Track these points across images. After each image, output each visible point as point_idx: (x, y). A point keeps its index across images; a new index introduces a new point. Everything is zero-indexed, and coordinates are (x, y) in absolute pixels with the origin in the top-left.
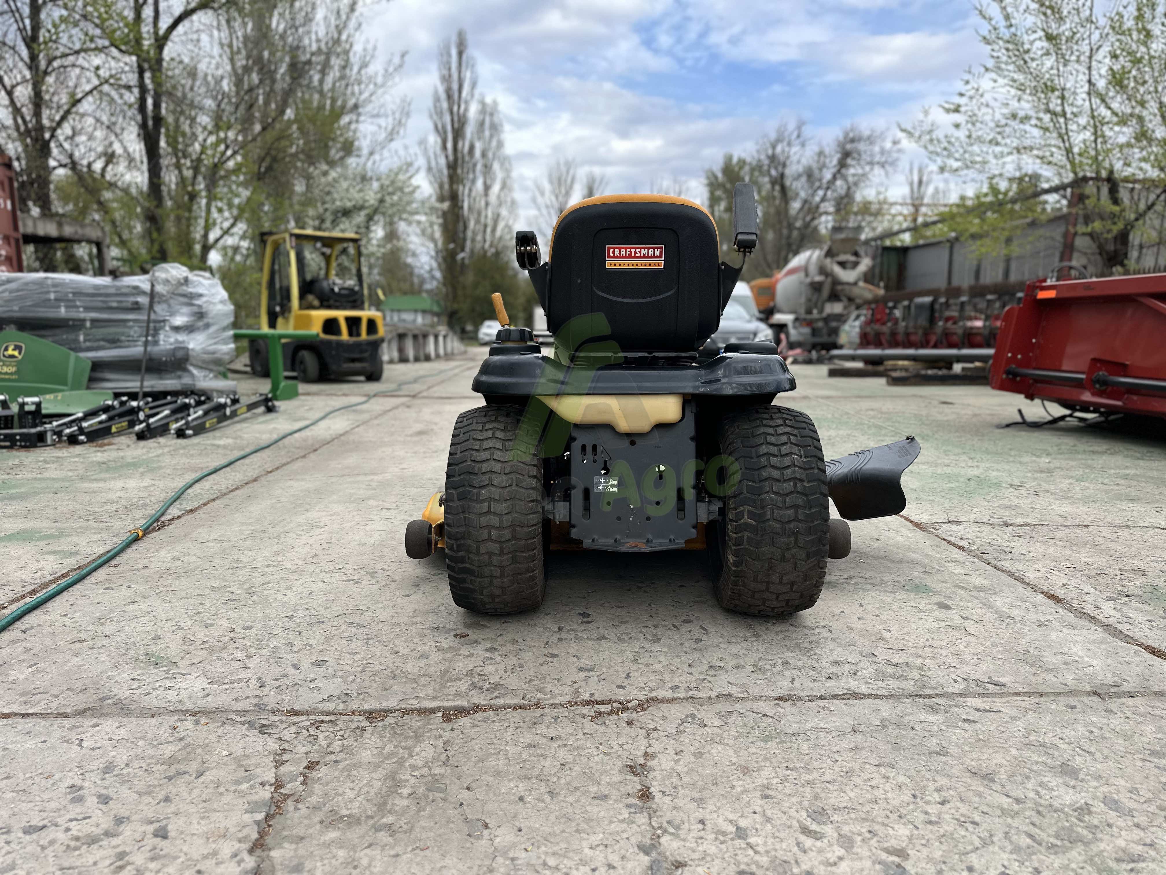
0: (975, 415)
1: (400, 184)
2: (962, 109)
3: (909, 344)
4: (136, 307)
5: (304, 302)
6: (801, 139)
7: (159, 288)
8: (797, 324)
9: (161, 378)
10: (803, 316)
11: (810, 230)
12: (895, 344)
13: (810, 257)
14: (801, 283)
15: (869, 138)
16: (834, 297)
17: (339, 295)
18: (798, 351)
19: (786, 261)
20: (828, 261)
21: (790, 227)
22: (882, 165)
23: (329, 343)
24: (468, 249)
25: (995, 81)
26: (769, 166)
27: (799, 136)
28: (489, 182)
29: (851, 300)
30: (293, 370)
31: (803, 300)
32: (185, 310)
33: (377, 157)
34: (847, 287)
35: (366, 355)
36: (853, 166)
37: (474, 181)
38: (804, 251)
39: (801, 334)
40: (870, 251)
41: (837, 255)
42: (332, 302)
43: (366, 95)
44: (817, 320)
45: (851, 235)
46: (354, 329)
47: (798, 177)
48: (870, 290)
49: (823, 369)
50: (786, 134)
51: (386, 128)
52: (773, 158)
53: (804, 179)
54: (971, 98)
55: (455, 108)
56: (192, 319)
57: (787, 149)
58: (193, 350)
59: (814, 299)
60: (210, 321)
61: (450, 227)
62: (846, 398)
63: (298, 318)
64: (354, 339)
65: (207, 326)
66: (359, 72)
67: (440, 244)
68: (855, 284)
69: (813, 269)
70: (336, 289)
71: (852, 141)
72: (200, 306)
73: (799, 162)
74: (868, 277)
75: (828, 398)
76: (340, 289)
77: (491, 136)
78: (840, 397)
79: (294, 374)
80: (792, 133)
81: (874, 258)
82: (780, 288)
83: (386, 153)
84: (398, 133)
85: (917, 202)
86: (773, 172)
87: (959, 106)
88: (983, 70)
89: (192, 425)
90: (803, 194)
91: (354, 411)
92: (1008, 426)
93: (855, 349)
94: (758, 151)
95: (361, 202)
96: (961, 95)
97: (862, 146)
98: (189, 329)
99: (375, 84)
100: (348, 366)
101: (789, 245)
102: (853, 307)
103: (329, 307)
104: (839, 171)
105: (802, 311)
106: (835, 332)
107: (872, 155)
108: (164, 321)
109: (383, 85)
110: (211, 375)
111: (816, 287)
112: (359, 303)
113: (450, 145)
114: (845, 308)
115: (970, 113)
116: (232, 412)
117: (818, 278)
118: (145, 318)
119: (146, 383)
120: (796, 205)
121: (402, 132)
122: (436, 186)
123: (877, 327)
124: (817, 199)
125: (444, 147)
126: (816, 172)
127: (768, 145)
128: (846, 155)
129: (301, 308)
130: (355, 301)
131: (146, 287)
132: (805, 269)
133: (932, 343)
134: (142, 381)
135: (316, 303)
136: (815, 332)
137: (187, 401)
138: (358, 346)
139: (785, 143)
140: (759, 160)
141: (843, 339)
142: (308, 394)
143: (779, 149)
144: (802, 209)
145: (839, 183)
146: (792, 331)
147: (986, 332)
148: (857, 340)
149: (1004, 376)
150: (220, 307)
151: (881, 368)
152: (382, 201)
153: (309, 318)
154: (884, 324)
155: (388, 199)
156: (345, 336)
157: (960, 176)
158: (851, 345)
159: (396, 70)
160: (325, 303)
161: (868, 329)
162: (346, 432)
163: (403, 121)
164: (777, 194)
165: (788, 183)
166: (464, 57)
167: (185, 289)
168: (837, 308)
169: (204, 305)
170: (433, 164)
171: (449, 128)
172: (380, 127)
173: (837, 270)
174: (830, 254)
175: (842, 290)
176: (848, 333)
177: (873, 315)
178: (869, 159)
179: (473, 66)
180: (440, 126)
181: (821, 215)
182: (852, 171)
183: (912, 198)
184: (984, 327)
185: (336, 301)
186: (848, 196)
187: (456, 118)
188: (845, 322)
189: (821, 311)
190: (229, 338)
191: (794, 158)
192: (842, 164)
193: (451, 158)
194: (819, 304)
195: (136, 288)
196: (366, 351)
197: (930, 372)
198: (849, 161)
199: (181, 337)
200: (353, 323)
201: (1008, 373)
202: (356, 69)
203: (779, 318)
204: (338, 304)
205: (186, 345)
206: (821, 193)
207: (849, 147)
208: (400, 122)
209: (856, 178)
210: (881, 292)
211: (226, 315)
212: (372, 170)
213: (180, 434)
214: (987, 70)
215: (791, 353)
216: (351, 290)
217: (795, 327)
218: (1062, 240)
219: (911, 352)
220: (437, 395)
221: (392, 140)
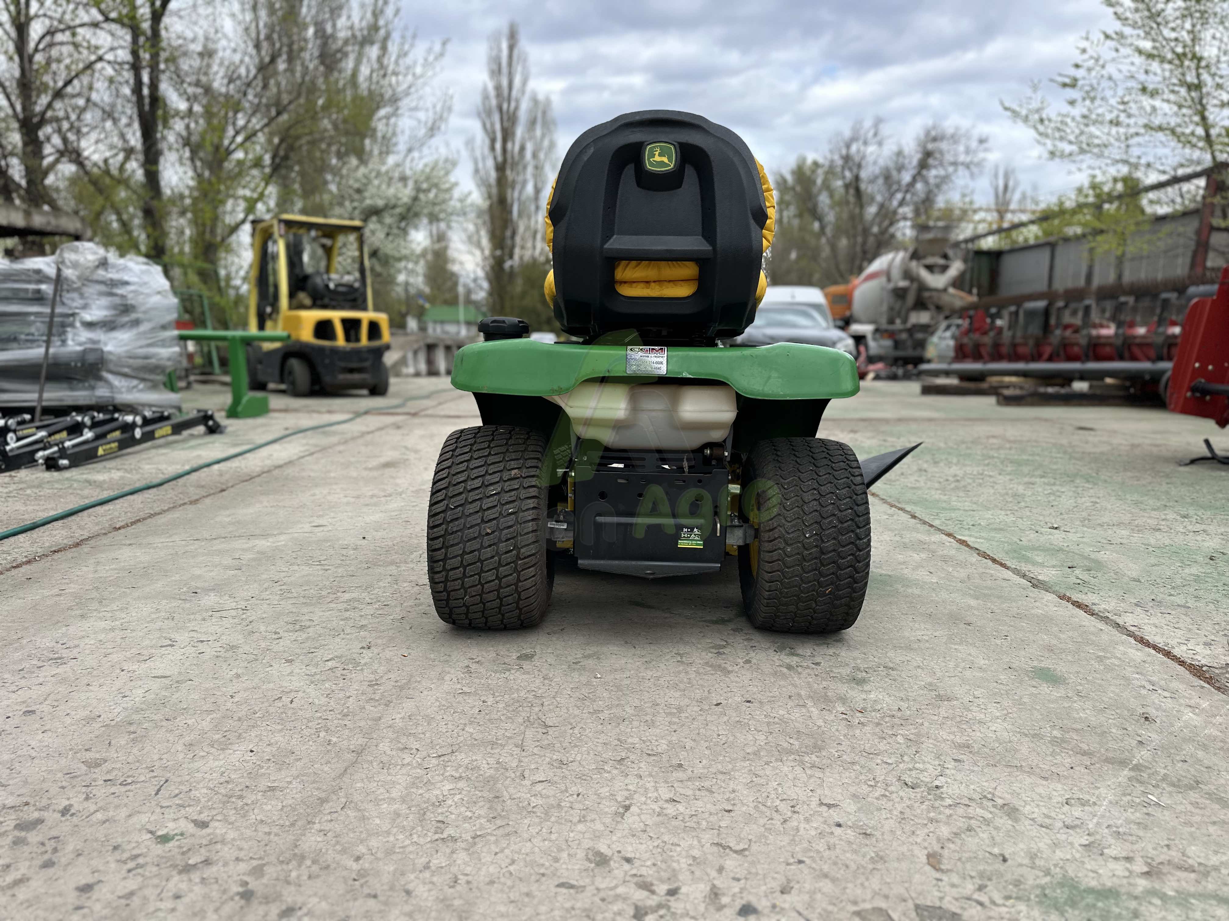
0: (1133, 446)
1: (436, 181)
2: (1080, 83)
3: (1015, 357)
4: (38, 298)
5: (295, 302)
6: (879, 138)
7: (68, 272)
8: (878, 336)
9: (72, 389)
10: (884, 326)
11: (887, 236)
12: (997, 356)
13: (893, 260)
14: (883, 289)
15: (953, 136)
16: (920, 305)
17: (335, 292)
18: (880, 366)
19: (861, 270)
20: (914, 264)
21: (866, 232)
22: (967, 166)
23: (321, 349)
24: (516, 257)
25: (1117, 50)
26: (843, 168)
27: (875, 134)
28: (540, 185)
29: (939, 308)
30: (282, 381)
31: (885, 308)
32: (104, 301)
33: (416, 154)
34: (934, 294)
35: (367, 364)
36: (935, 167)
37: (525, 183)
38: (886, 253)
39: (881, 347)
40: (960, 254)
41: (924, 257)
42: (326, 301)
43: (404, 86)
44: (901, 331)
45: (940, 235)
46: (352, 333)
47: (873, 180)
48: (962, 298)
49: (915, 387)
50: (862, 132)
51: (426, 123)
52: (847, 158)
53: (881, 181)
54: (1089, 70)
55: (505, 106)
56: (113, 312)
57: (862, 148)
58: (110, 353)
59: (897, 306)
60: (140, 315)
61: (498, 233)
62: (952, 420)
63: (288, 319)
64: (352, 345)
65: (136, 323)
66: (397, 62)
67: (487, 252)
68: (945, 290)
69: (896, 273)
70: (332, 286)
71: (934, 140)
72: (123, 297)
73: (875, 163)
74: (958, 283)
75: (930, 420)
76: (337, 286)
77: (543, 136)
78: (945, 420)
79: (283, 387)
80: (868, 131)
81: (965, 261)
82: (858, 295)
83: (425, 151)
84: (439, 128)
85: (1003, 208)
86: (848, 174)
87: (1075, 80)
88: (1102, 37)
89: (69, 452)
90: (879, 198)
91: (324, 433)
92: (1193, 462)
93: (950, 363)
94: (831, 151)
95: (393, 201)
96: (1077, 66)
97: (944, 145)
98: (109, 325)
99: (414, 75)
100: (343, 377)
101: (864, 252)
102: (941, 317)
103: (324, 307)
104: (919, 173)
105: (883, 320)
106: (921, 344)
107: (956, 155)
108: (73, 315)
109: (422, 76)
110: (141, 386)
111: (899, 294)
112: (360, 301)
113: (498, 146)
114: (932, 318)
115: (1087, 88)
116: (143, 434)
117: (903, 284)
118: (48, 310)
119: (46, 395)
120: (872, 210)
121: (443, 127)
122: (484, 189)
123: (976, 336)
124: (895, 203)
125: (493, 148)
126: (894, 173)
127: (842, 144)
128: (928, 154)
129: (291, 307)
130: (354, 300)
131: (51, 272)
132: (888, 274)
133: (1046, 356)
134: (41, 392)
135: (308, 301)
136: (897, 345)
137: (79, 418)
138: (357, 353)
139: (861, 142)
140: (832, 161)
141: (931, 352)
142: (286, 410)
143: (854, 148)
144: (877, 214)
145: (919, 186)
146: (872, 344)
147: (1119, 342)
148: (952, 354)
149: (1189, 394)
150: (155, 299)
151: (984, 385)
152: (415, 199)
153: (298, 319)
154: (985, 333)
155: (422, 196)
156: (341, 341)
157: (1074, 162)
158: (941, 358)
159: (436, 59)
160: (319, 302)
161: (965, 340)
162: (290, 463)
163: (445, 115)
164: (852, 199)
165: (863, 186)
166: (516, 52)
167: (101, 273)
168: (923, 317)
169: (130, 296)
170: (480, 165)
171: (498, 127)
172: (419, 121)
173: (924, 274)
174: (915, 256)
175: (930, 297)
176: (936, 345)
177: (971, 324)
178: (952, 159)
179: (525, 61)
180: (488, 126)
181: (898, 221)
182: (933, 172)
183: (997, 204)
184: (1116, 334)
185: (331, 299)
186: (928, 200)
187: (505, 117)
188: (932, 333)
189: (905, 321)
190: (173, 339)
191: (870, 159)
192: (923, 165)
193: (500, 159)
194: (903, 313)
195: (38, 272)
196: (366, 360)
197: (1050, 390)
198: (931, 161)
199: (98, 335)
200: (352, 326)
201: (1193, 390)
202: (393, 59)
203: (857, 328)
204: (333, 303)
205: (101, 346)
206: (899, 196)
207: (930, 146)
208: (441, 118)
209: (938, 180)
210: (974, 299)
211: (168, 310)
212: (411, 169)
213: (51, 464)
214: (1107, 37)
215: (871, 367)
216: (350, 286)
217: (875, 339)
218: (1194, 237)
219: (1020, 366)
220: (442, 413)
221: (432, 136)
